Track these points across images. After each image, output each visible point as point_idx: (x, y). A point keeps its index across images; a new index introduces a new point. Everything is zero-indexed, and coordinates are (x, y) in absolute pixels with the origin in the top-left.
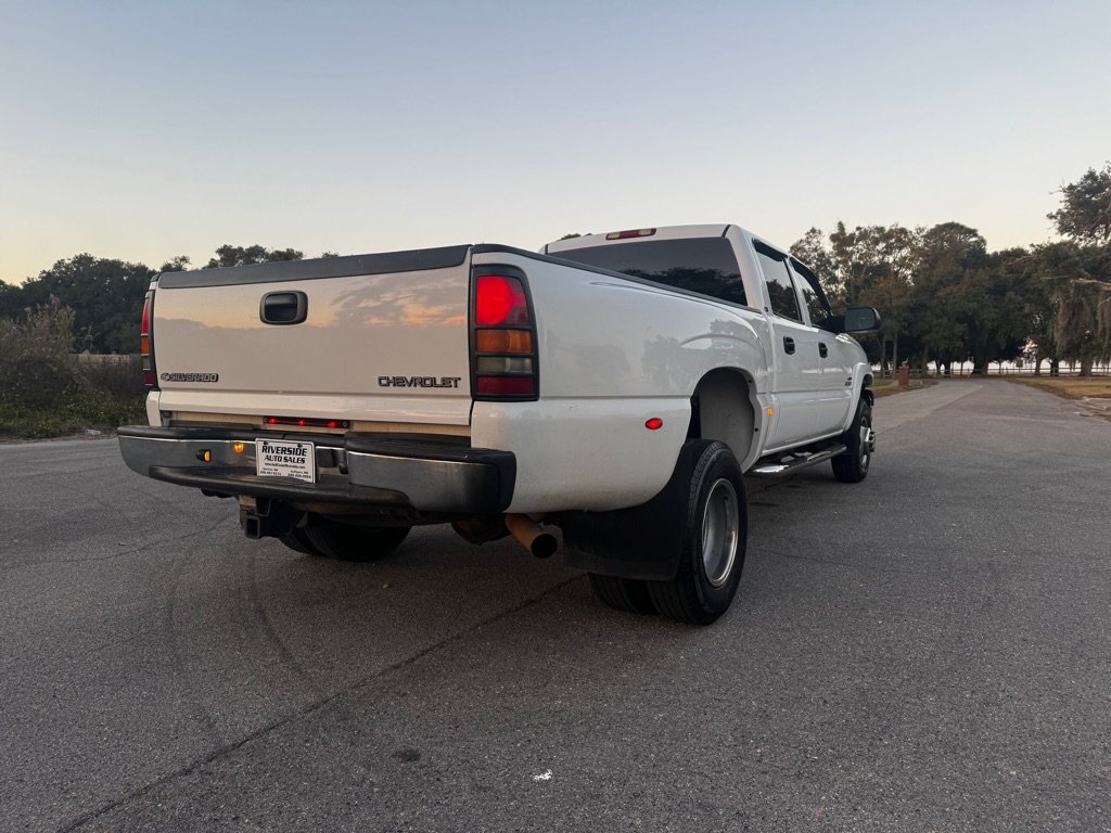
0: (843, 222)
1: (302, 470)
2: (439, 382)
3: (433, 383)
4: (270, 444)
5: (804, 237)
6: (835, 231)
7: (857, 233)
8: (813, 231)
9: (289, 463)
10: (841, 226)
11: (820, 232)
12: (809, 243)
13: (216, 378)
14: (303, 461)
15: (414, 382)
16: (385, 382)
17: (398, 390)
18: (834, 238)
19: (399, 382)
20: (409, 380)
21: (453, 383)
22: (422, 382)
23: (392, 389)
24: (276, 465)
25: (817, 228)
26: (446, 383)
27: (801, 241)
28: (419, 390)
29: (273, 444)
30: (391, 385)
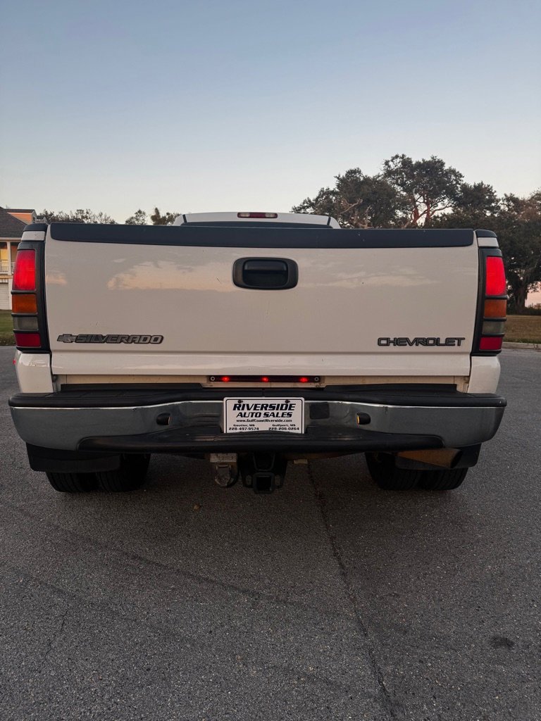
0: (158, 209)
1: (289, 423)
2: (443, 341)
3: (436, 342)
4: (245, 402)
5: (134, 216)
6: (154, 214)
7: (167, 217)
8: (140, 212)
9: (271, 418)
10: (157, 210)
11: (144, 213)
12: (137, 220)
13: (158, 340)
14: (290, 415)
15: (418, 341)
16: (384, 342)
17: (398, 349)
18: (153, 218)
19: (400, 342)
20: (411, 340)
21: (456, 342)
22: (424, 342)
23: (392, 348)
24: (253, 420)
25: (142, 210)
26: (449, 342)
27: (132, 218)
28: (421, 348)
29: (250, 401)
30: (392, 344)
